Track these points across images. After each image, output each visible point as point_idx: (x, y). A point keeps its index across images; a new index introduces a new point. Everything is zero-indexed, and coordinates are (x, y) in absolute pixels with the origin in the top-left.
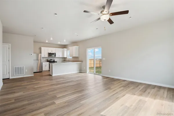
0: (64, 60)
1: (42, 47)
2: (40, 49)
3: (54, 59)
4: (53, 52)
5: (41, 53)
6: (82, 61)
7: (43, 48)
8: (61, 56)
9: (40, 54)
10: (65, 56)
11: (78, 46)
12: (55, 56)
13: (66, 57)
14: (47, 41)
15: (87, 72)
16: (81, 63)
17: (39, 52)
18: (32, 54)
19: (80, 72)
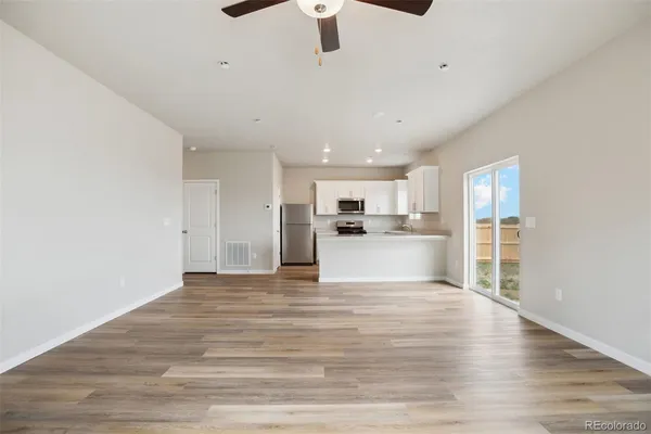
0: (400, 224)
1: (317, 182)
3: (362, 222)
4: (356, 197)
5: (315, 201)
6: (447, 233)
8: (385, 211)
10: (402, 211)
11: (437, 168)
12: (363, 209)
13: (406, 213)
14: (325, 161)
15: (466, 286)
16: (446, 242)
17: (313, 199)
18: (268, 207)
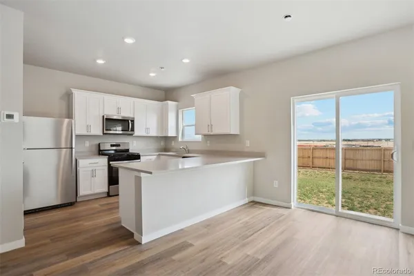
0: (165, 146)
1: (74, 91)
2: (68, 97)
3: (128, 144)
5: (70, 115)
7: (79, 97)
9: (66, 120)
12: (132, 129)
13: (174, 135)
15: (293, 206)
17: (64, 112)
18: (10, 116)
19: (252, 199)
